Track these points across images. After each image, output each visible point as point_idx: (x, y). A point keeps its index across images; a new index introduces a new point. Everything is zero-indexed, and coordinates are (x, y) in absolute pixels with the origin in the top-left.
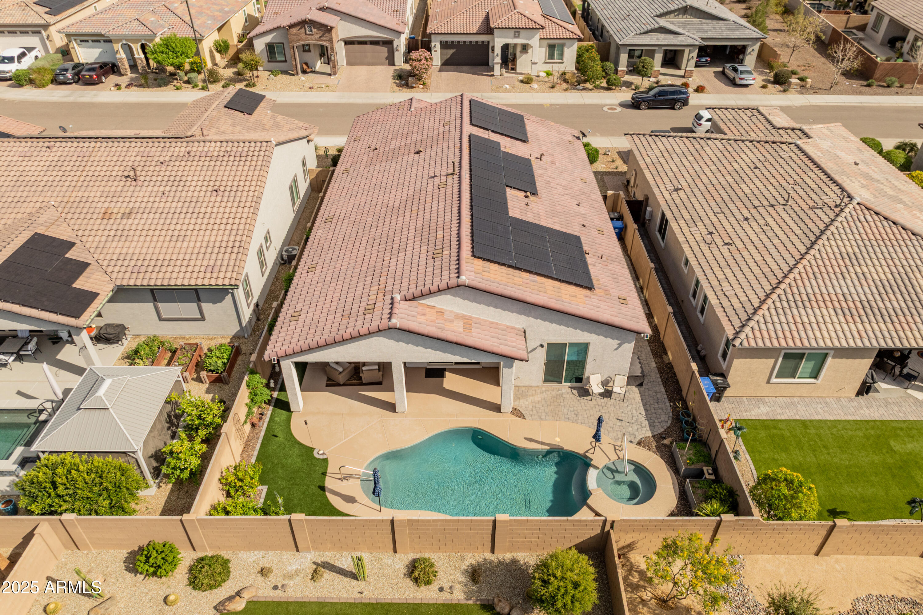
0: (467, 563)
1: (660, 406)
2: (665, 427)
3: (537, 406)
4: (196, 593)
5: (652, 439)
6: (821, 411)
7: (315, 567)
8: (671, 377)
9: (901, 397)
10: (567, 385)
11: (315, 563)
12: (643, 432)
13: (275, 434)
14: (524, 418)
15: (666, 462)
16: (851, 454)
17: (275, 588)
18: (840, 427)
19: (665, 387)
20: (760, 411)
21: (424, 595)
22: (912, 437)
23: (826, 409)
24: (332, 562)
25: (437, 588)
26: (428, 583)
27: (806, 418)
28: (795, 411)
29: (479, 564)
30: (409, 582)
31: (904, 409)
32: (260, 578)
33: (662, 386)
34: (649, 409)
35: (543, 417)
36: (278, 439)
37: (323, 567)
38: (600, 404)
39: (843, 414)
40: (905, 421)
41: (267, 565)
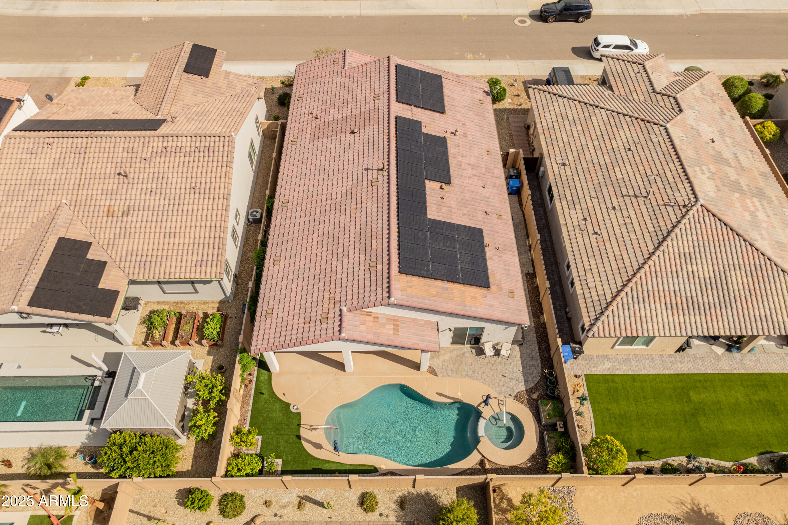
0: (397, 495)
1: (533, 363)
2: (536, 382)
3: (446, 364)
4: (225, 520)
5: (525, 393)
6: (647, 366)
7: (299, 499)
8: (544, 336)
9: (707, 352)
10: (467, 346)
11: (299, 496)
12: (520, 386)
13: (261, 391)
14: (436, 375)
15: (533, 413)
16: (662, 404)
17: (276, 515)
18: (658, 380)
19: (538, 346)
20: (604, 367)
21: (370, 519)
22: (706, 388)
23: (651, 364)
24: (310, 496)
25: (378, 513)
26: (373, 511)
27: (636, 373)
28: (629, 367)
29: (405, 496)
30: (360, 510)
31: (706, 363)
32: (265, 509)
33: (537, 345)
34: (525, 366)
35: (450, 374)
36: (264, 396)
37: (305, 500)
38: (491, 362)
39: (662, 369)
40: (704, 374)
41: (268, 499)
